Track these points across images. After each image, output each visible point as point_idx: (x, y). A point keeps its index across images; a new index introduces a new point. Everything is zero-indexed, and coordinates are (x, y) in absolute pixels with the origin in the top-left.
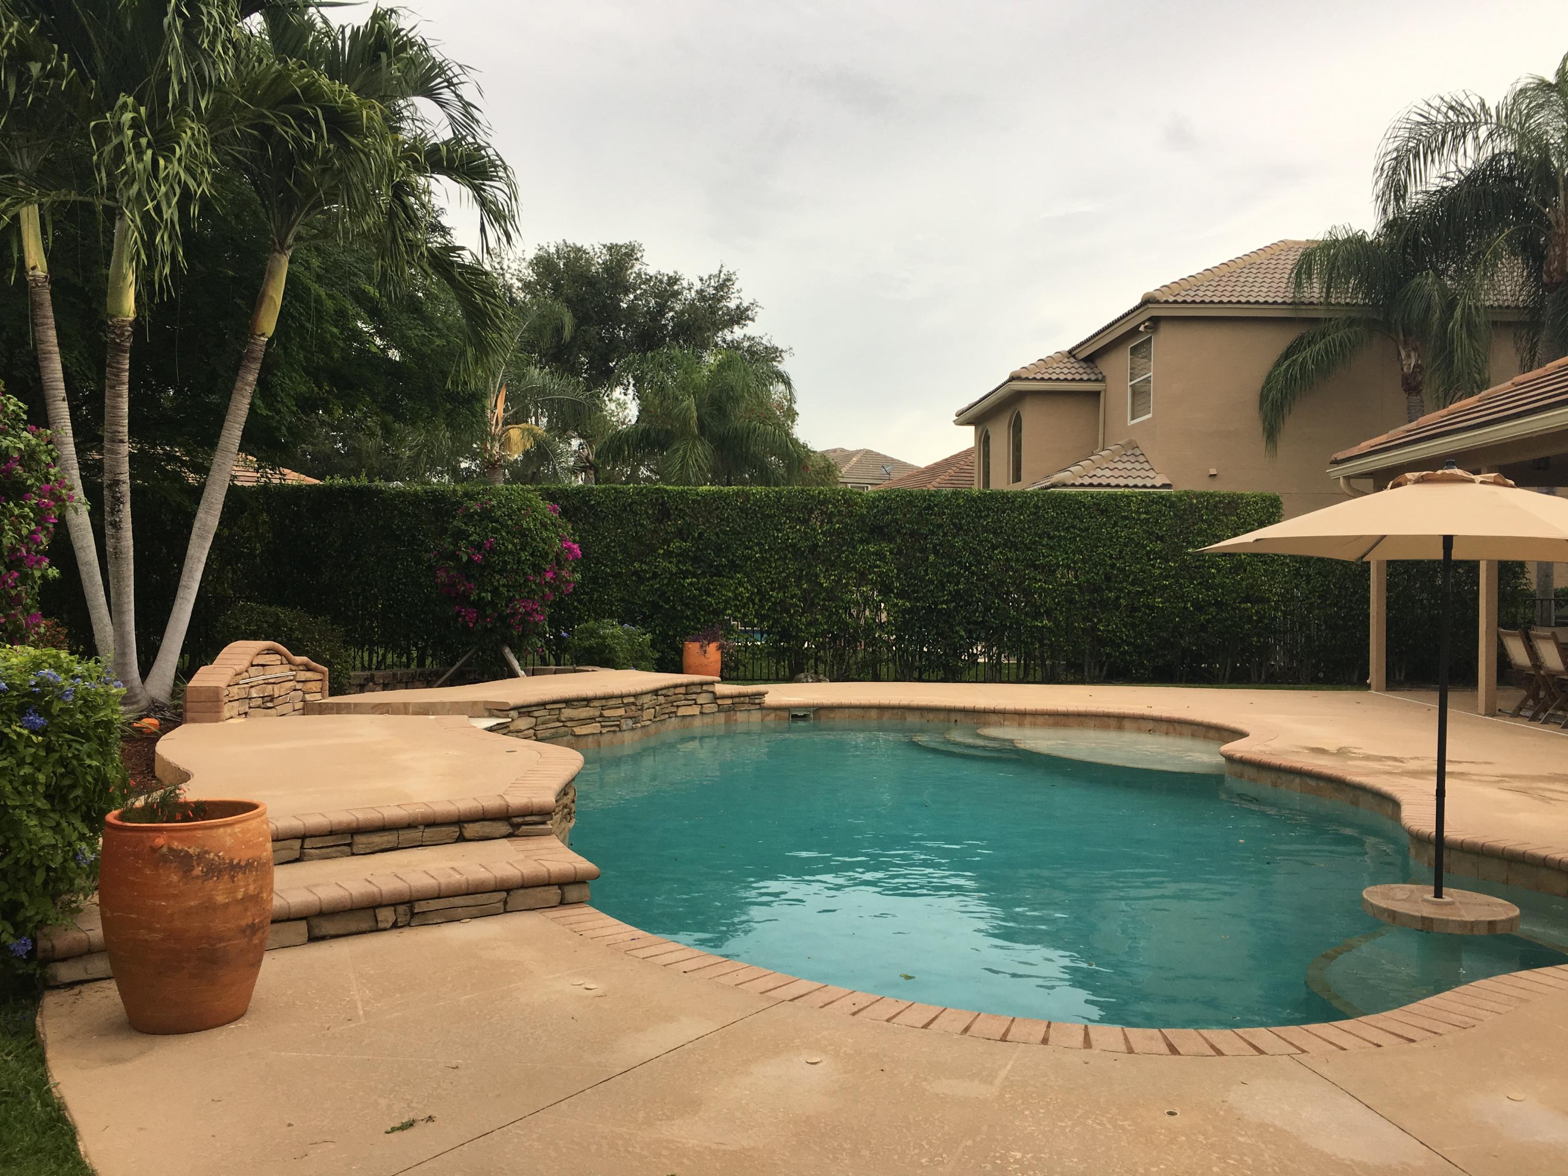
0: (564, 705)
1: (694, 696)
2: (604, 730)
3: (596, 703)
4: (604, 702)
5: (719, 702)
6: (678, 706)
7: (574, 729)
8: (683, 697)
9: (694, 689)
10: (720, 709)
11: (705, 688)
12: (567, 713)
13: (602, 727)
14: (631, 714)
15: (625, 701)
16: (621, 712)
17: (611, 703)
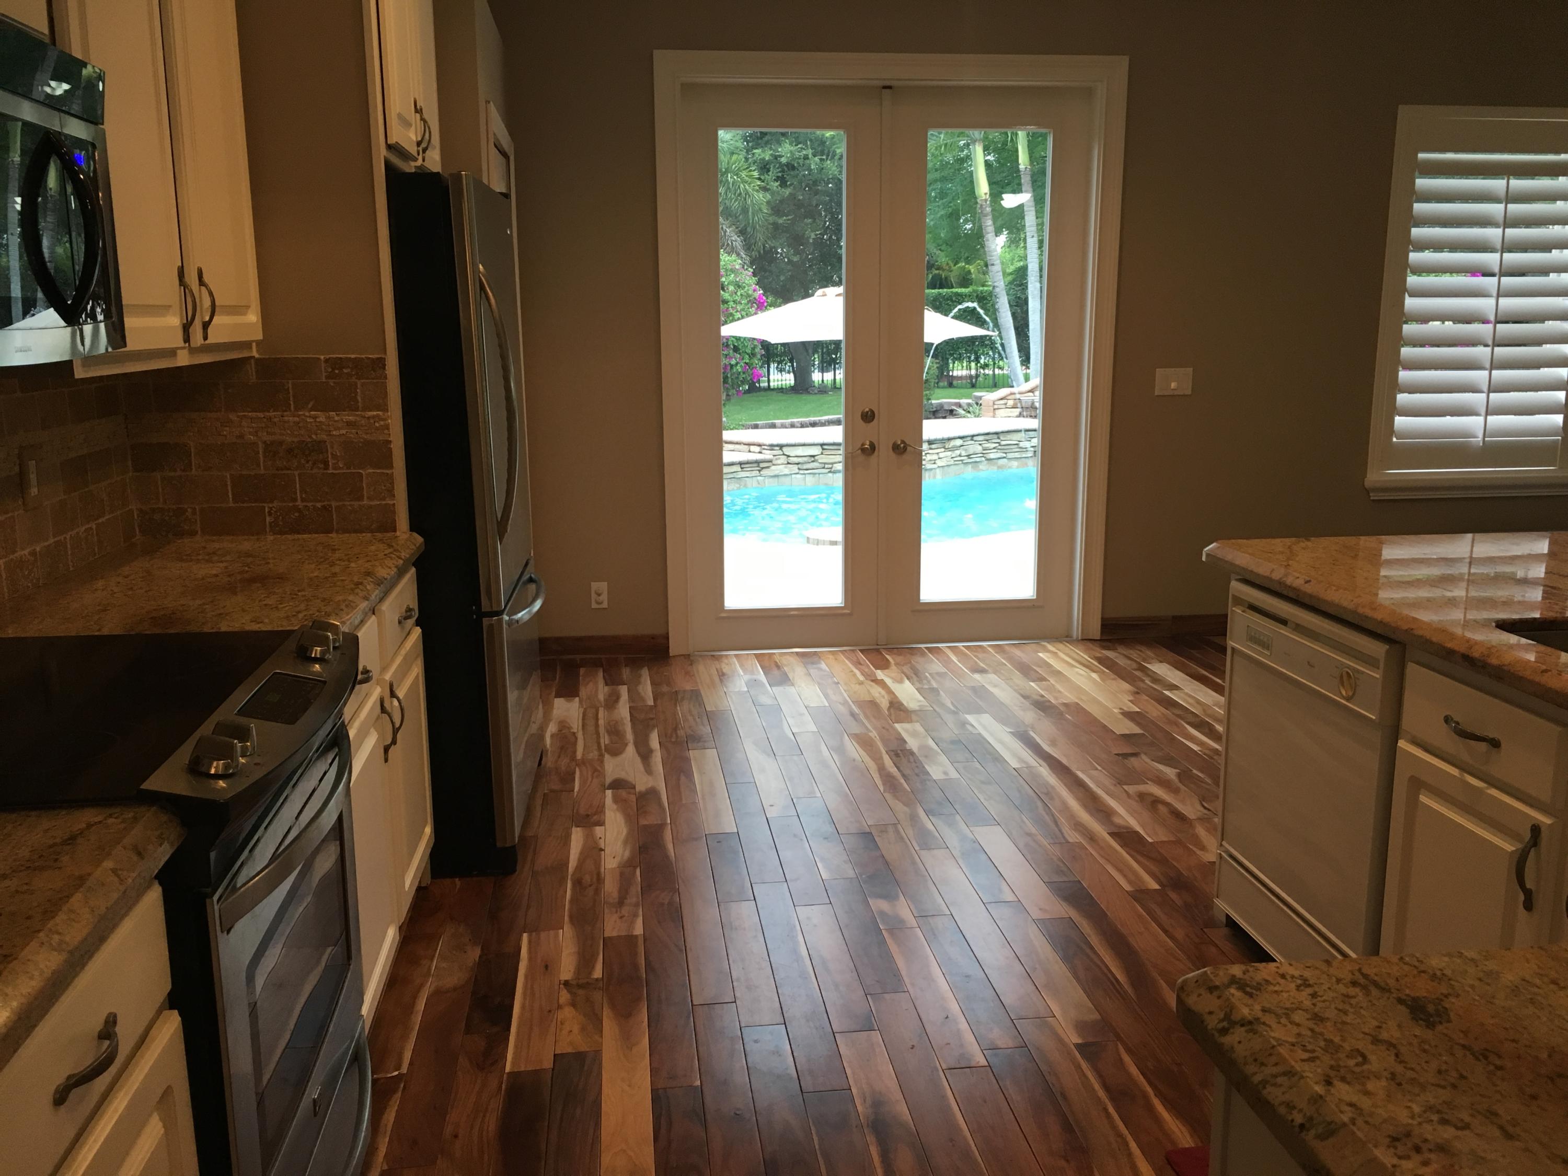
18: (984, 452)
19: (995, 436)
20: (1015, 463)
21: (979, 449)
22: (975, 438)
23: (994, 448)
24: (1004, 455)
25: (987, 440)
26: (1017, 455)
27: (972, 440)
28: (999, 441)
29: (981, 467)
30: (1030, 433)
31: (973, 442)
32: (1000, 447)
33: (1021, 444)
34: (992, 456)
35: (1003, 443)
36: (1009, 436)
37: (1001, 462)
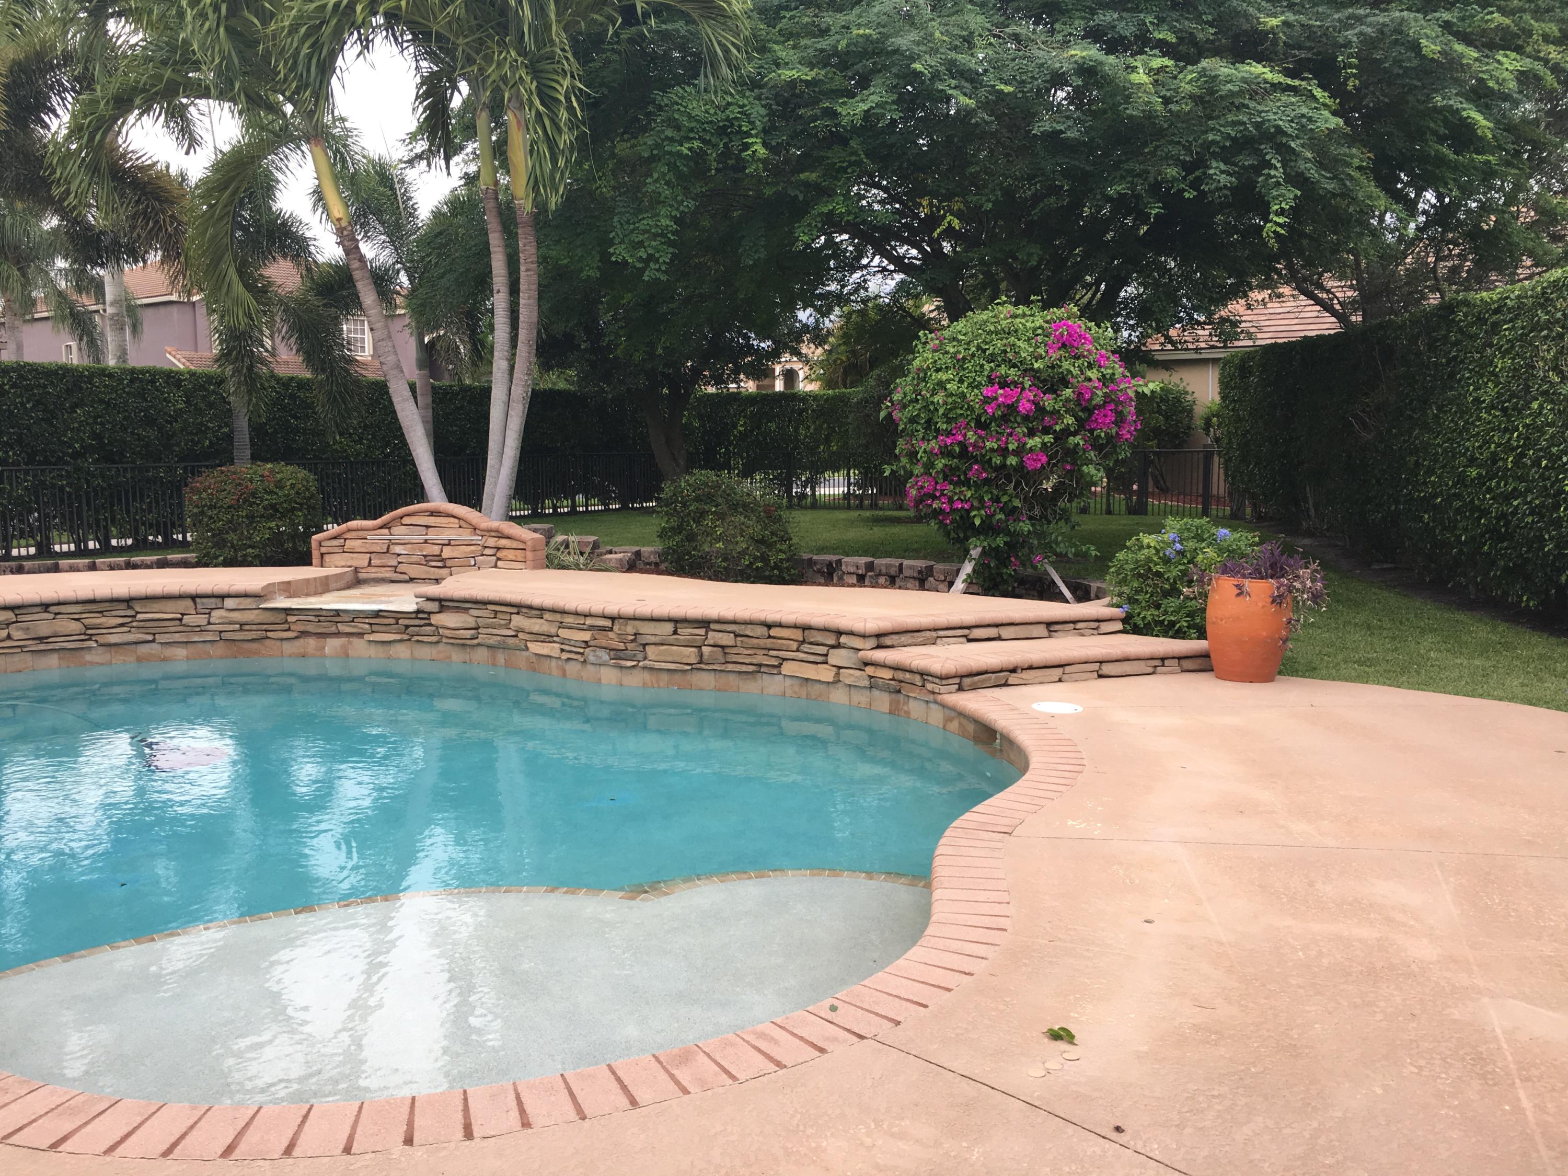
0: (515, 610)
1: (822, 650)
2: (565, 656)
3: (547, 616)
4: (558, 617)
5: (870, 670)
6: (784, 659)
7: (529, 644)
8: (794, 645)
9: (819, 637)
10: (873, 684)
11: (843, 639)
12: (518, 621)
13: (562, 650)
14: (604, 643)
15: (589, 621)
16: (586, 636)
17: (569, 620)
18: (89, 632)
19: (124, 606)
20: (181, 652)
21: (75, 627)
22: (52, 609)
23: (122, 625)
24: (150, 638)
25: (101, 612)
26: (177, 638)
27: (46, 611)
28: (132, 613)
29: (88, 657)
30: (205, 600)
31: (52, 616)
32: (135, 624)
33: (186, 619)
34: (113, 639)
35: (140, 616)
36: (156, 606)
37: (143, 649)
